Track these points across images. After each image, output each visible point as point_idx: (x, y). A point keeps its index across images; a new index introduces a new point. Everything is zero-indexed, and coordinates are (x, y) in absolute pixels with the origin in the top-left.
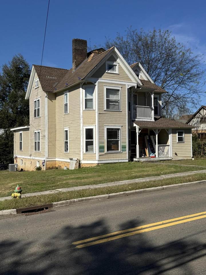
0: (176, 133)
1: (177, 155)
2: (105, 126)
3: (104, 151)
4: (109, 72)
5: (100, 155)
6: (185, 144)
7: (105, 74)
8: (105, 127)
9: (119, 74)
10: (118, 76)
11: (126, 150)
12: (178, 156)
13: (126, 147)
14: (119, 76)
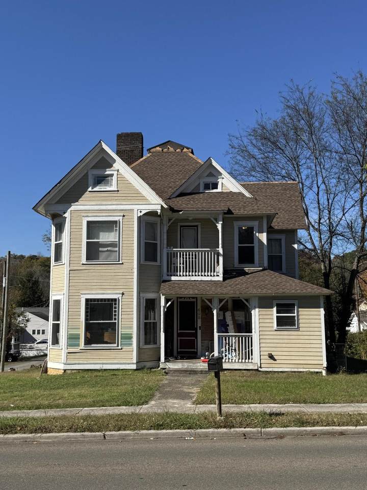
0: (272, 308)
1: (275, 360)
2: (82, 294)
3: (78, 345)
4: (95, 189)
5: (69, 353)
6: (299, 333)
7: (87, 194)
8: (82, 296)
9: (118, 191)
10: (115, 195)
11: (131, 345)
12: (278, 362)
13: (132, 338)
14: (118, 195)
